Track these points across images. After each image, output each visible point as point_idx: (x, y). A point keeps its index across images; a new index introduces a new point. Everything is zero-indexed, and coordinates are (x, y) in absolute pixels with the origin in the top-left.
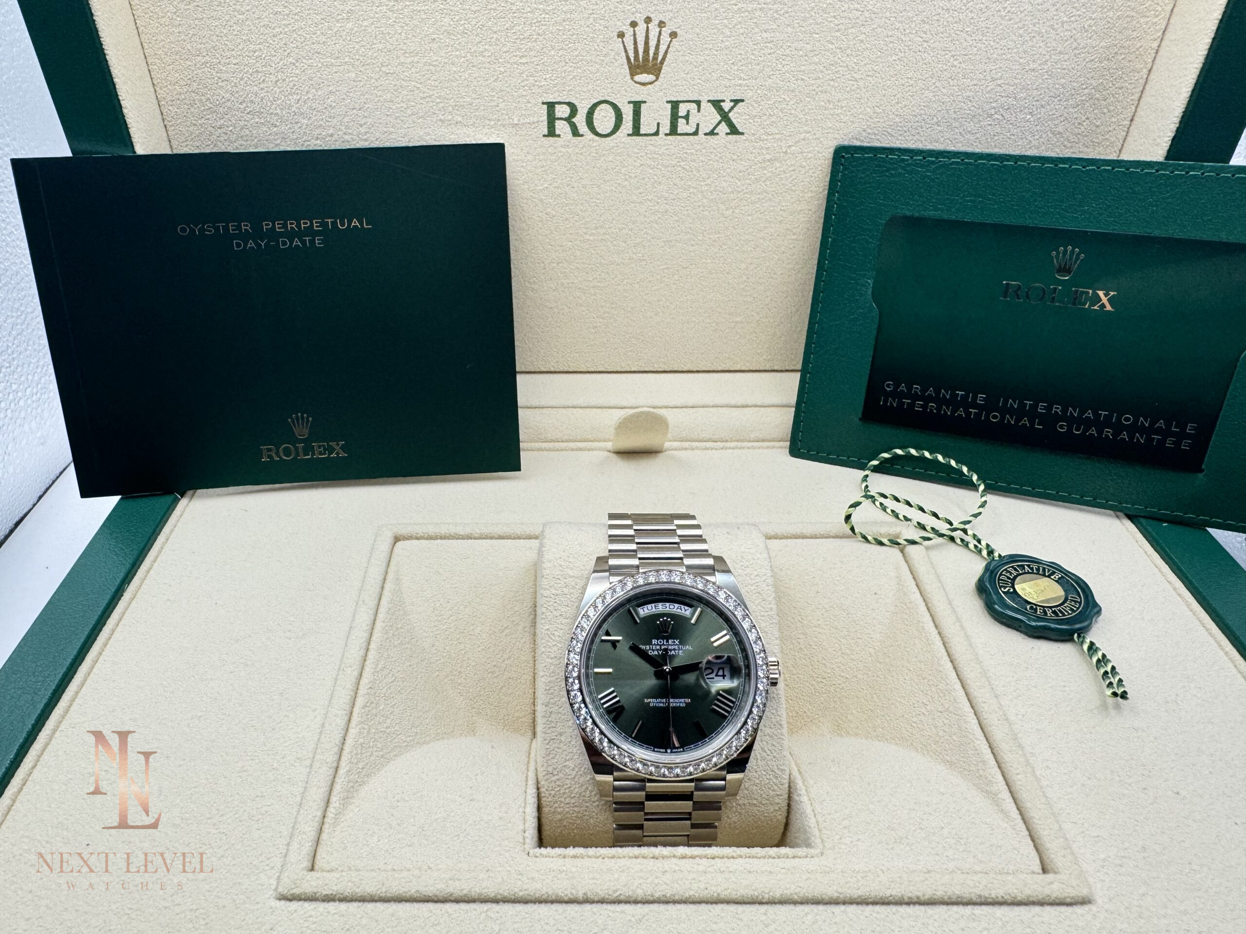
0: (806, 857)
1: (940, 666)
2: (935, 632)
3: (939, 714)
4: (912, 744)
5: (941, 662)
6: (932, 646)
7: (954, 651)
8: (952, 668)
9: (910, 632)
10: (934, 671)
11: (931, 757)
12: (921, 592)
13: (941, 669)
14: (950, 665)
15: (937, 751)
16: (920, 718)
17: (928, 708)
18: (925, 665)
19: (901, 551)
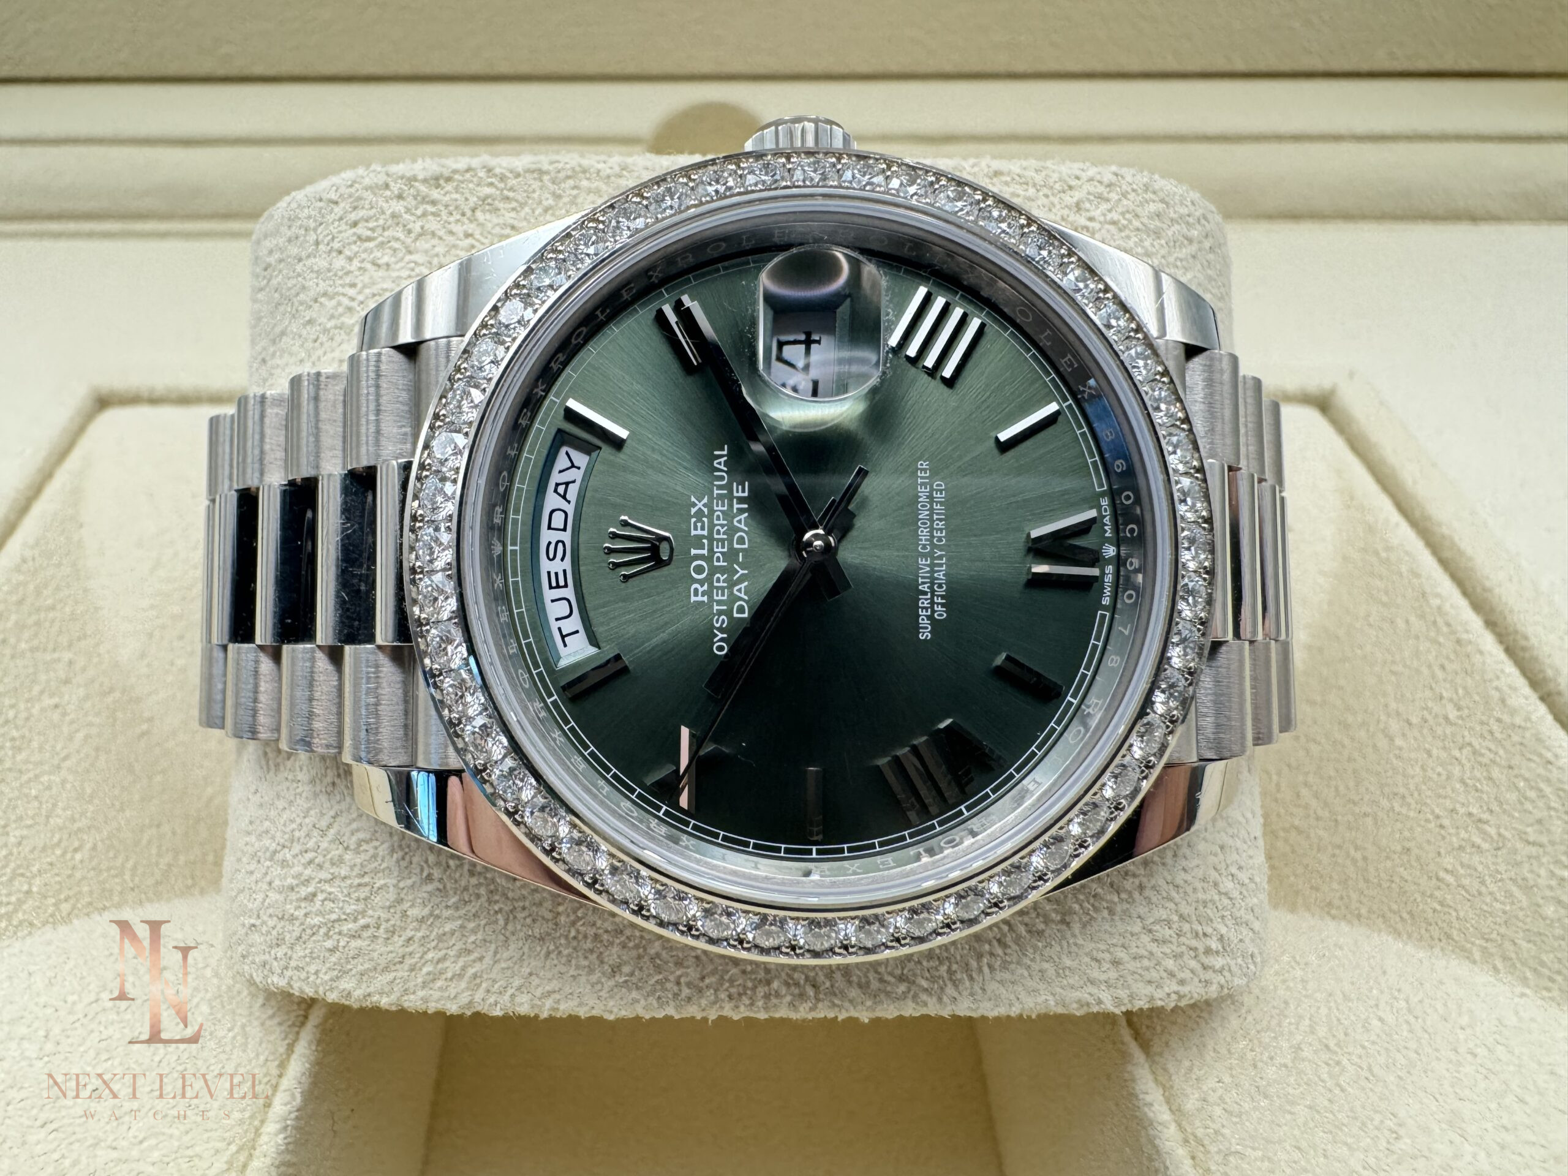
1: (1513, 712)
2: (1475, 622)
3: (1534, 850)
4: (1449, 937)
5: (1513, 701)
6: (1477, 659)
7: (1550, 673)
8: (1550, 718)
9: (1401, 624)
10: (1495, 727)
11: (1524, 981)
12: (1414, 523)
13: (1518, 721)
14: (1542, 709)
15: (1542, 964)
16: (1465, 858)
17: (1492, 831)
18: (1459, 709)
19: (1340, 432)
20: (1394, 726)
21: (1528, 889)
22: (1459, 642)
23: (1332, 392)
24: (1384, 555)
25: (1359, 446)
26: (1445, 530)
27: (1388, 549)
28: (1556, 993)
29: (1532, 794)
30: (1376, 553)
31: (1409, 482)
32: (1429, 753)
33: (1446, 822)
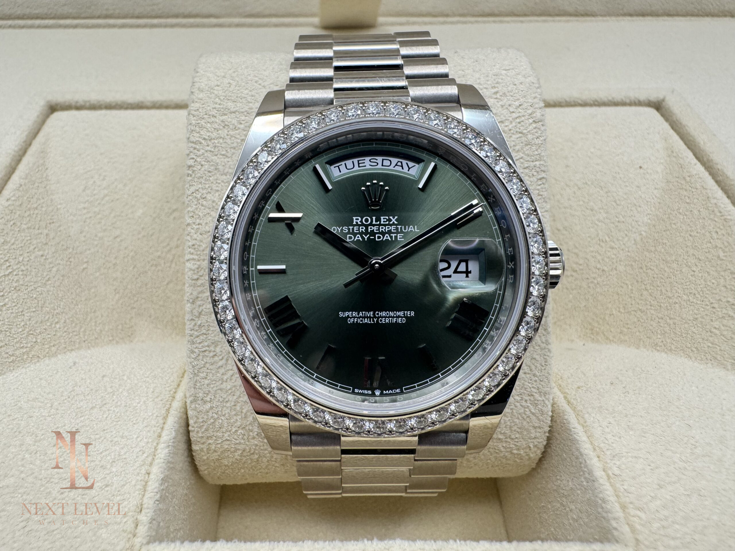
12: (703, 164)
19: (667, 120)
20: (691, 261)
22: (725, 220)
23: (663, 100)
24: (688, 179)
25: (675, 126)
26: (719, 167)
27: (691, 176)
30: (684, 178)
31: (702, 145)
32: (709, 273)
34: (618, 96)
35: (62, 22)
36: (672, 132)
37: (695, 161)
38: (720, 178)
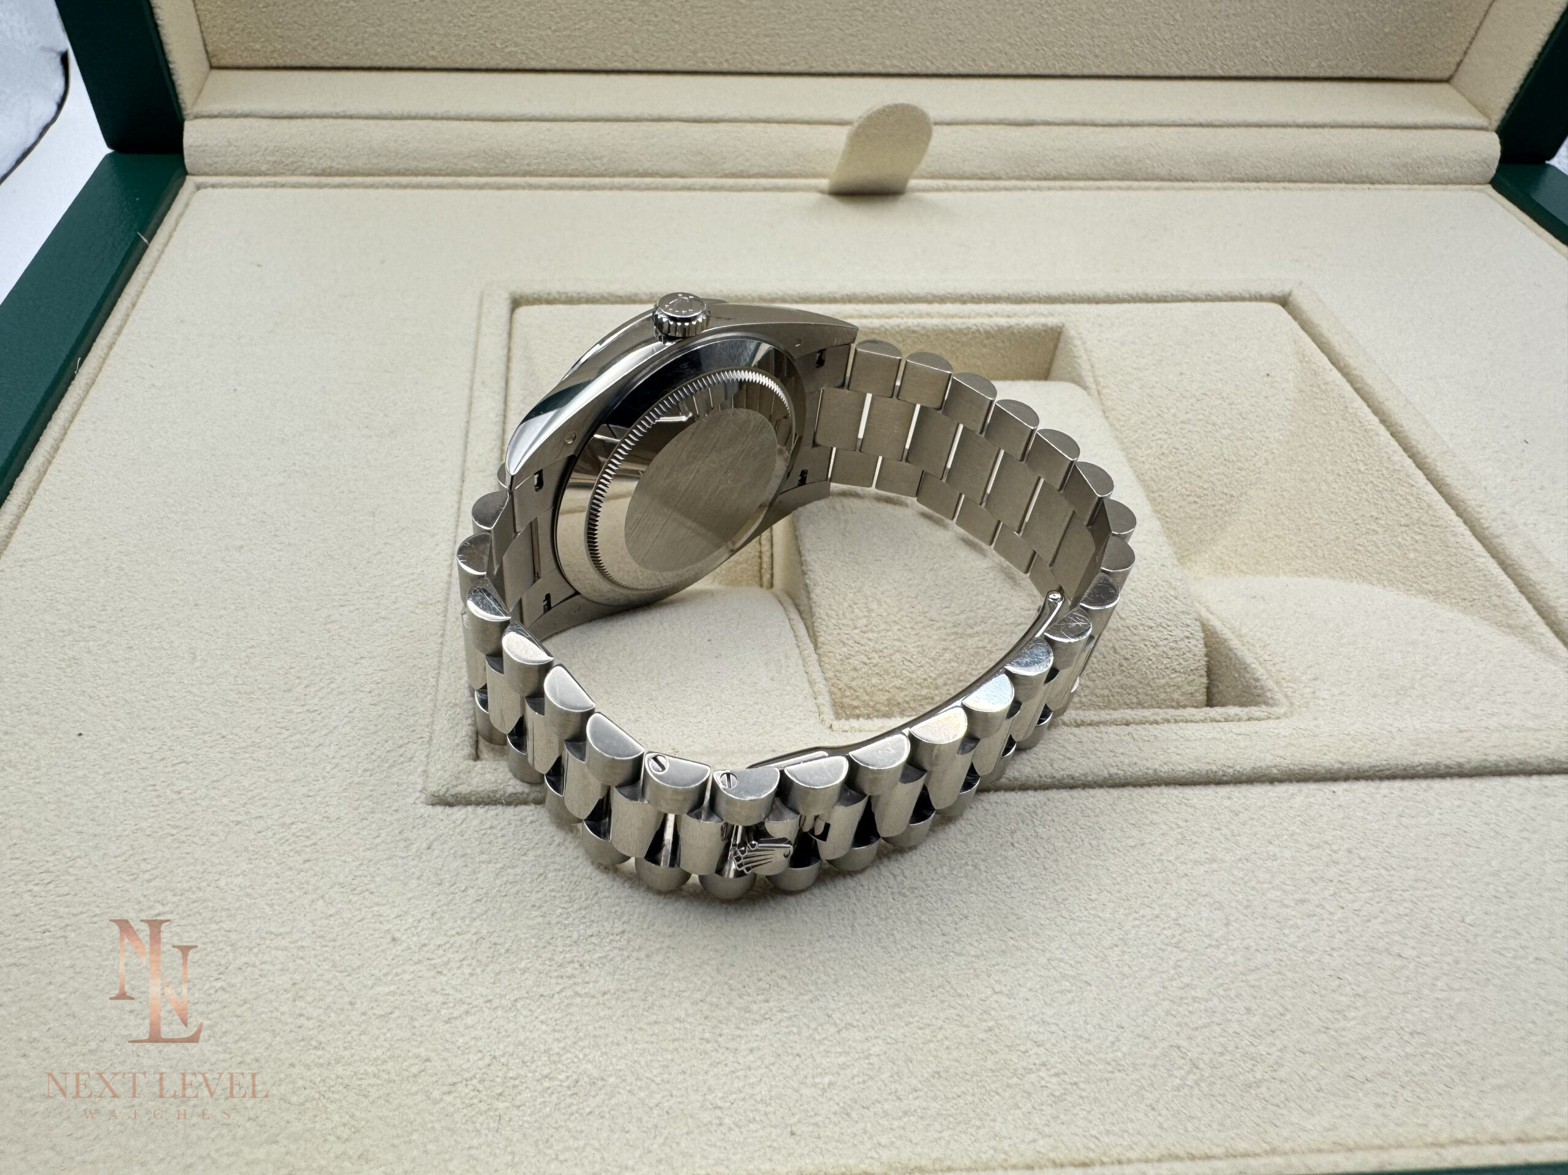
0: (1269, 718)
1: (1394, 464)
2: (1375, 420)
3: (1404, 529)
4: (1360, 575)
5: (1395, 458)
6: (1375, 438)
7: (1414, 443)
8: (1414, 465)
9: (1333, 423)
10: (1385, 472)
11: (1398, 588)
12: (1340, 370)
13: (1397, 467)
14: (1409, 461)
15: (1408, 579)
16: (1370, 537)
17: (1383, 522)
18: (1366, 465)
19: (1295, 318)
20: (1330, 478)
21: (1400, 546)
22: (1366, 431)
23: (1290, 294)
24: (1323, 387)
25: (1306, 326)
26: (1357, 372)
27: (1326, 383)
28: (1414, 592)
29: (1404, 502)
30: (1319, 386)
31: (1337, 348)
32: (1350, 489)
33: (1360, 522)
34: (1236, 290)
35: (462, 180)
36: (1302, 333)
37: (1331, 366)
38: (1359, 385)
